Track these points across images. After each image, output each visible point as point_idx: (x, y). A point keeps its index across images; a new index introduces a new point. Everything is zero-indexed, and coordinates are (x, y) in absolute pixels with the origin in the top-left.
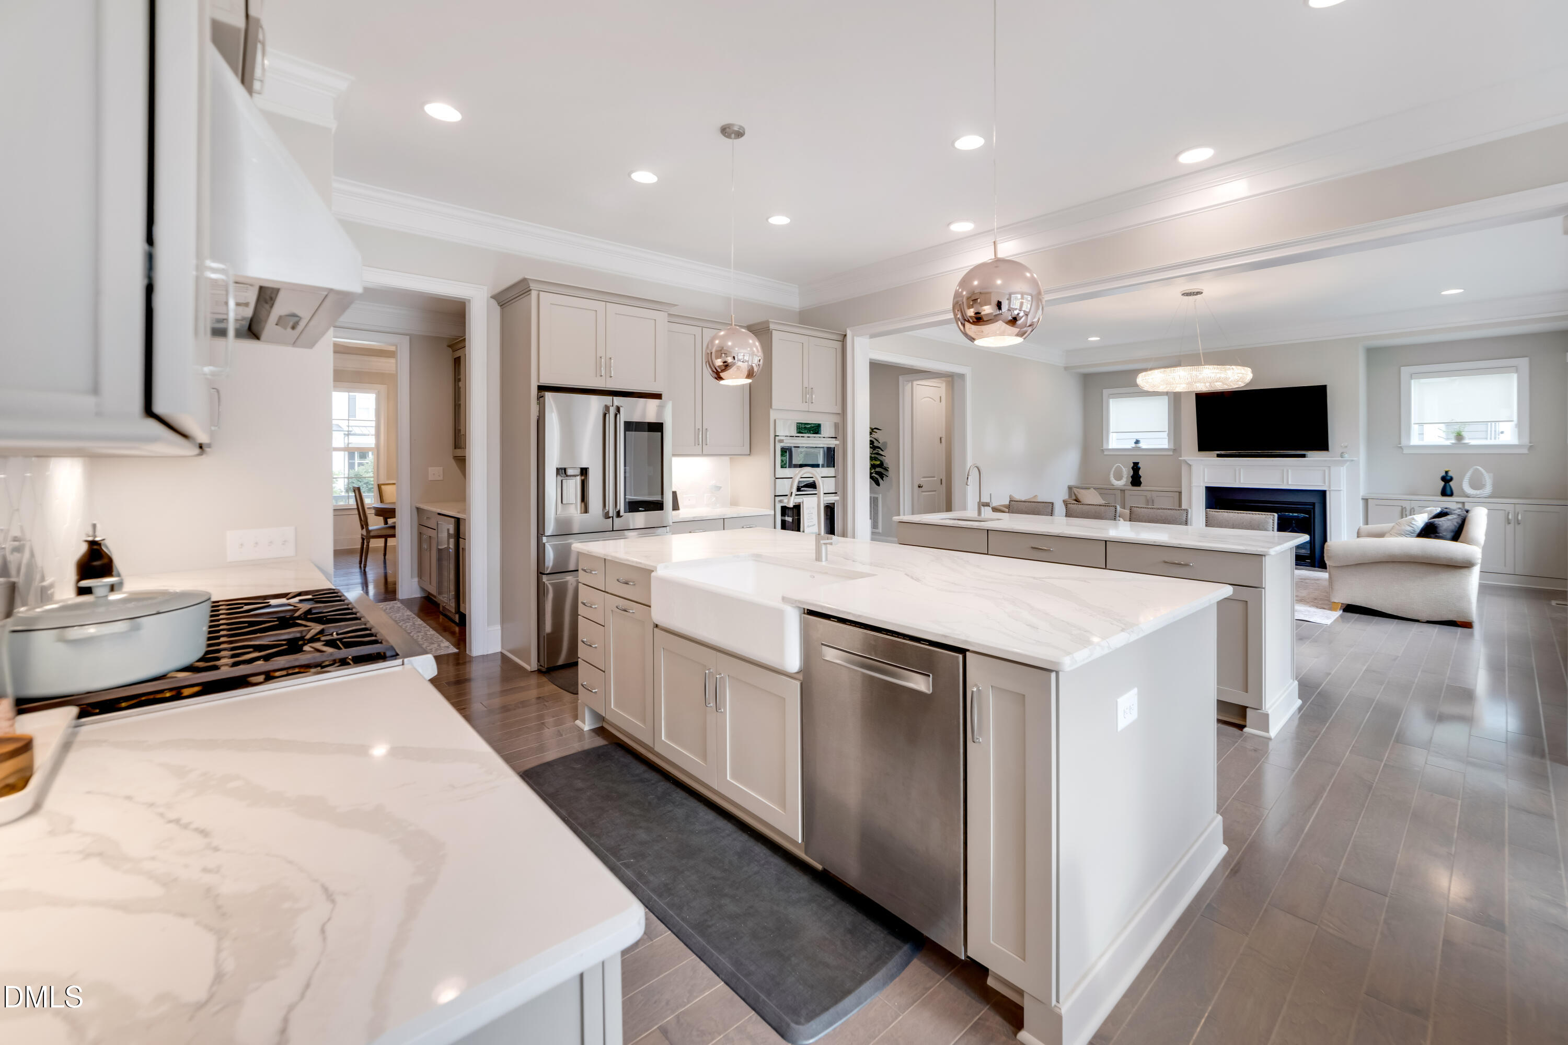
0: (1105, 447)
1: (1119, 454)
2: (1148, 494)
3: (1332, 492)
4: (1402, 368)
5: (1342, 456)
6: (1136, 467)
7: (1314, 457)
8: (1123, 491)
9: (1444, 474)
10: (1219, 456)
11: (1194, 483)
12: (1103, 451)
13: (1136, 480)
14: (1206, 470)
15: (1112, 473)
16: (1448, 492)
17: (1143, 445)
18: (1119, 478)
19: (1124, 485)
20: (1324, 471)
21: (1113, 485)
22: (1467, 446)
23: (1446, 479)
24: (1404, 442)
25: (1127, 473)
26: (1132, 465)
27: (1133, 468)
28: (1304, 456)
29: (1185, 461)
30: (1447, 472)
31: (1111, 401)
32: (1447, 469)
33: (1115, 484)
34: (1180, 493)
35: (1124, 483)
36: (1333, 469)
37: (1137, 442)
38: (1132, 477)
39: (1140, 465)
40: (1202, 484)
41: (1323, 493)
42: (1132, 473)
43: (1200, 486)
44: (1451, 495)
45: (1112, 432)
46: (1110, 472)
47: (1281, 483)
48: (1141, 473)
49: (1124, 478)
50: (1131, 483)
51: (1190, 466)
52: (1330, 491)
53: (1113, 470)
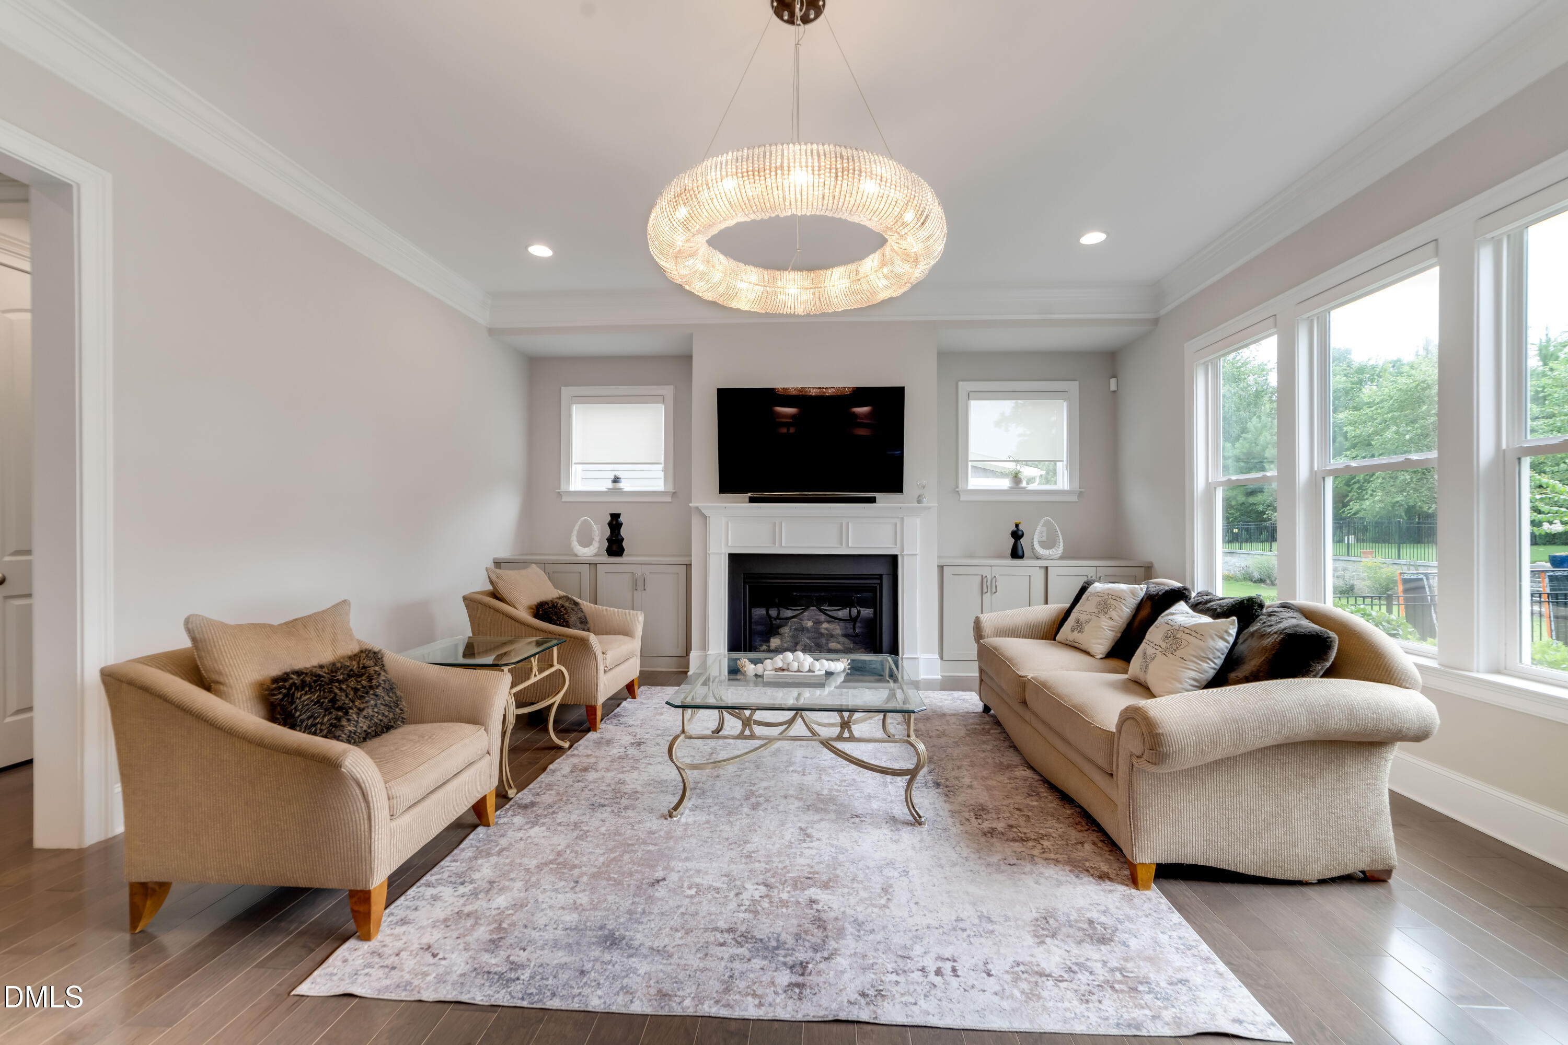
0: (563, 488)
1: (587, 500)
2: (637, 570)
3: (905, 558)
4: (960, 383)
5: (919, 502)
6: (615, 523)
7: (885, 500)
8: (593, 565)
9: (1014, 528)
10: (752, 500)
11: (712, 549)
12: (560, 495)
13: (615, 547)
14: (730, 524)
15: (575, 533)
16: (1020, 553)
17: (625, 486)
18: (586, 543)
19: (596, 555)
20: (896, 524)
21: (576, 555)
22: (1025, 491)
23: (1017, 535)
24: (961, 486)
25: (600, 533)
26: (609, 518)
27: (610, 524)
28: (872, 500)
29: (698, 509)
30: (1017, 526)
31: (574, 407)
32: (1018, 521)
33: (579, 554)
34: (689, 566)
35: (595, 551)
36: (907, 521)
37: (616, 480)
38: (608, 540)
39: (622, 519)
40: (723, 551)
41: (893, 560)
42: (608, 532)
43: (721, 553)
44: (1022, 557)
45: (575, 464)
46: (571, 532)
47: (839, 546)
48: (623, 532)
49: (594, 542)
50: (607, 550)
51: (705, 518)
52: (903, 556)
53: (576, 528)
